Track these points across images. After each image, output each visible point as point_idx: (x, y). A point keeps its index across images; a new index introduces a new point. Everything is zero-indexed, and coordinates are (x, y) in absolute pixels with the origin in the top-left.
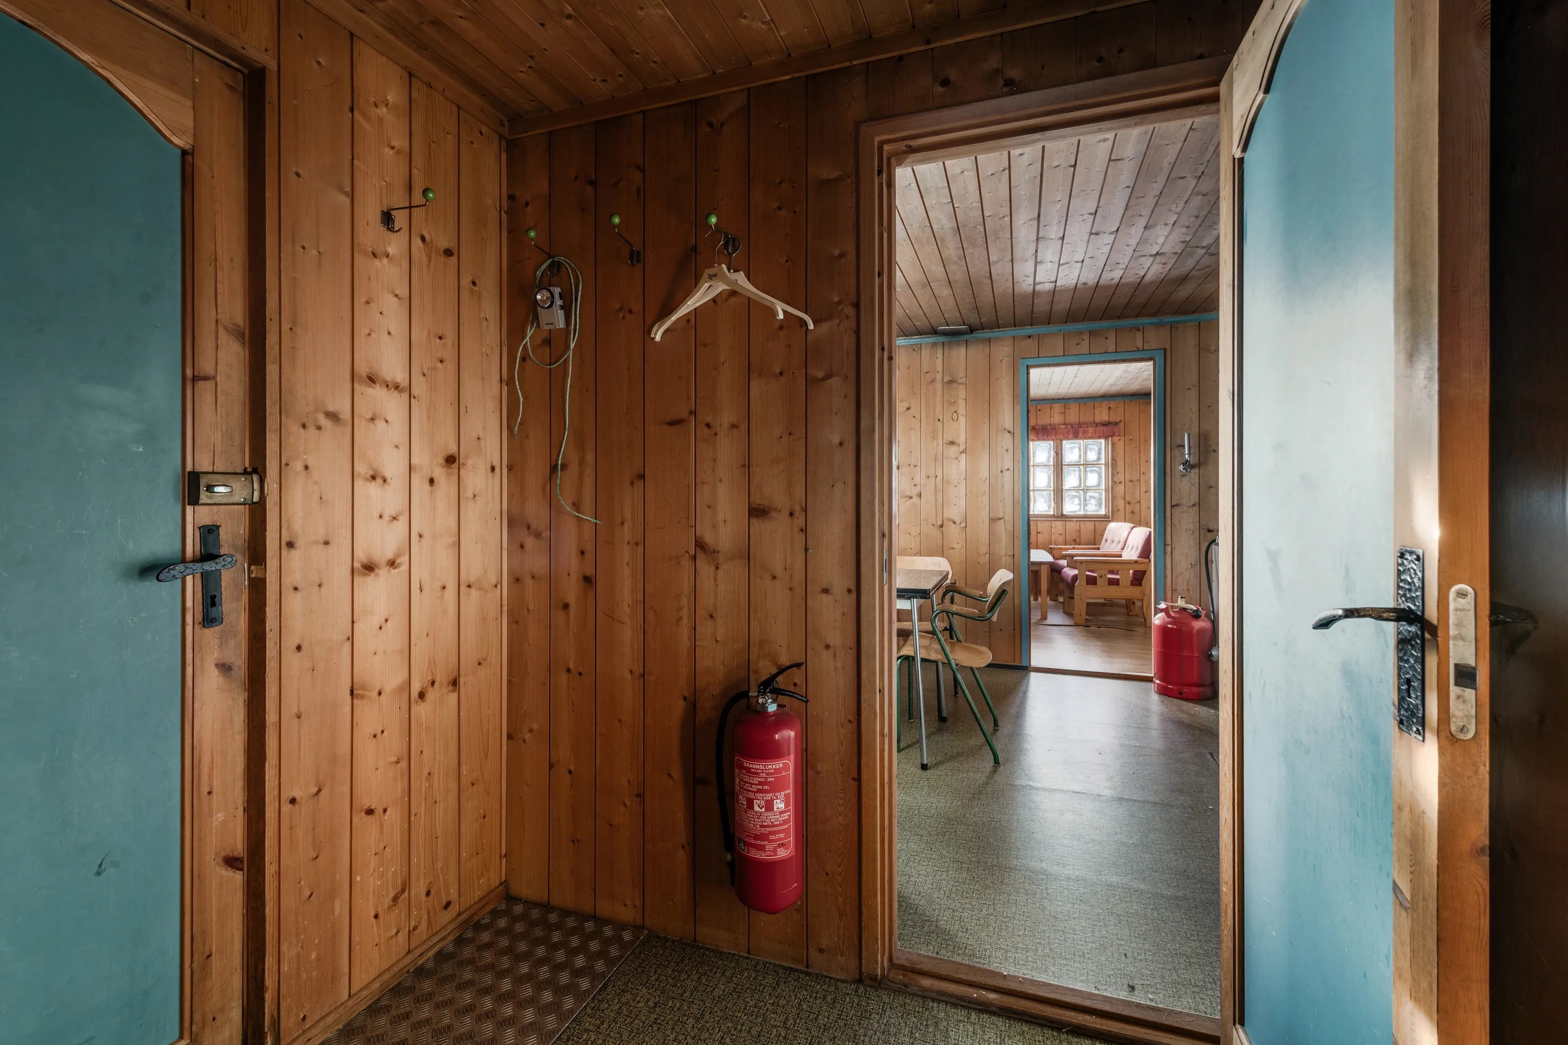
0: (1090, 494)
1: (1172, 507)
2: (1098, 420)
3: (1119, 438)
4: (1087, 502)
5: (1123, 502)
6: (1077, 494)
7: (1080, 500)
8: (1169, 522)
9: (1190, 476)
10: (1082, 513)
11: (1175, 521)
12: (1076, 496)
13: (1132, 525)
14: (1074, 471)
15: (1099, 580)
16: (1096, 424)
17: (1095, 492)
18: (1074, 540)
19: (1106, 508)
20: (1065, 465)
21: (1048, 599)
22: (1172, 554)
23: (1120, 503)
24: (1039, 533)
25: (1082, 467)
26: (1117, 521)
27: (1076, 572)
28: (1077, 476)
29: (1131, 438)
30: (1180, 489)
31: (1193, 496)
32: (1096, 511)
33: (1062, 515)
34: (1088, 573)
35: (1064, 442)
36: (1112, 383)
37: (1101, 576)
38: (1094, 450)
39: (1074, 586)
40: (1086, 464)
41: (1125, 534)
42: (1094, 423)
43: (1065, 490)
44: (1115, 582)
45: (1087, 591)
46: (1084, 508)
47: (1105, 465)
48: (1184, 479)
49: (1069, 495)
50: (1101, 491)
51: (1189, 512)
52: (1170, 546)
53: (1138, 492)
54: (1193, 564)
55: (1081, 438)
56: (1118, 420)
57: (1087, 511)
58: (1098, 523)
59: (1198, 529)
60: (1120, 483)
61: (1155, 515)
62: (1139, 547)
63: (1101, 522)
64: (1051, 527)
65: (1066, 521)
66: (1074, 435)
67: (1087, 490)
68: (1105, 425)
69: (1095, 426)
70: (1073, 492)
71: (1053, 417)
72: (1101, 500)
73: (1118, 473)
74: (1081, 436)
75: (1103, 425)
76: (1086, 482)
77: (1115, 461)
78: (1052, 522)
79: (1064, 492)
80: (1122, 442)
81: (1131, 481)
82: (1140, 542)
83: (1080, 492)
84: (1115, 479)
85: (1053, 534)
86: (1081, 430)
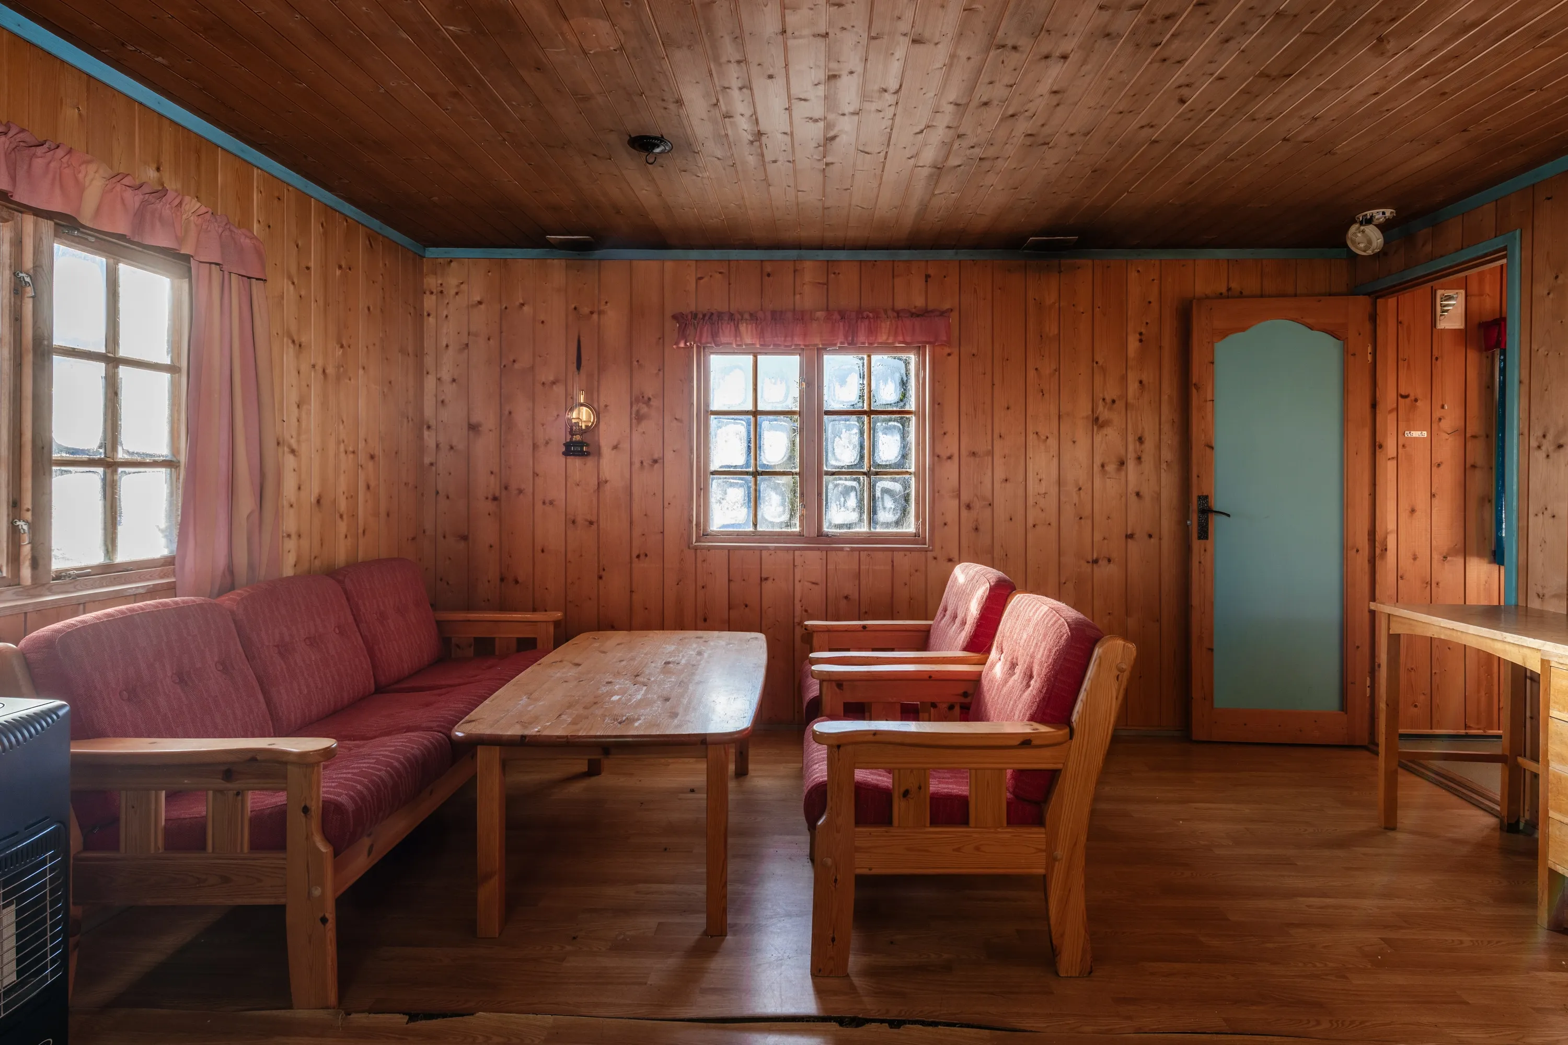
0: (880, 484)
2: (900, 304)
3: (947, 350)
4: (877, 503)
5: (955, 503)
6: (854, 484)
7: (861, 500)
10: (865, 530)
12: (853, 488)
14: (849, 428)
15: (898, 806)
16: (898, 313)
17: (894, 480)
18: (846, 598)
19: (917, 518)
20: (826, 413)
23: (951, 508)
24: (766, 579)
25: (865, 418)
28: (856, 439)
29: (974, 351)
32: (897, 525)
33: (820, 534)
34: (860, 775)
35: (825, 357)
37: (906, 794)
38: (893, 376)
40: (875, 413)
42: (893, 309)
43: (828, 473)
44: (955, 812)
45: (859, 848)
46: (869, 520)
47: (918, 414)
49: (836, 486)
50: (907, 476)
53: (987, 480)
55: (862, 349)
56: (946, 306)
57: (875, 526)
58: (902, 553)
60: (950, 458)
62: (1031, 677)
63: (908, 553)
64: (794, 566)
65: (827, 550)
66: (846, 337)
67: (877, 473)
68: (918, 316)
69: (894, 317)
70: (846, 480)
71: (800, 294)
72: (906, 498)
73: (945, 434)
74: (863, 341)
75: (912, 315)
76: (873, 455)
77: (939, 404)
78: (797, 553)
79: (824, 479)
80: (954, 360)
81: (974, 454)
82: (1032, 657)
83: (859, 479)
84: (938, 451)
85: (797, 582)
86: (863, 326)
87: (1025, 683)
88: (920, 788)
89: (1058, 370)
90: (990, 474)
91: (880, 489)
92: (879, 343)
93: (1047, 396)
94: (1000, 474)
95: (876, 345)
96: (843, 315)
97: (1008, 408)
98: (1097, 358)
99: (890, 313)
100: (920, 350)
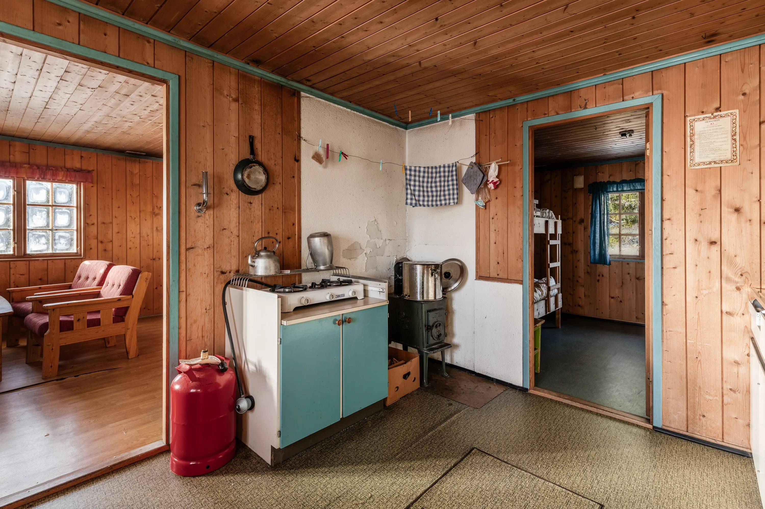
0: (58, 234)
1: (187, 249)
2: (69, 165)
3: (92, 185)
4: (56, 241)
5: (95, 241)
6: (44, 234)
7: (48, 240)
8: (183, 266)
9: (205, 217)
10: (50, 251)
11: (190, 265)
13: (108, 263)
14: (40, 211)
15: (76, 325)
16: (67, 169)
17: (66, 232)
18: (40, 279)
19: (77, 247)
20: (28, 205)
21: (4, 346)
22: (186, 300)
23: (94, 243)
25: (50, 208)
26: (90, 258)
27: (46, 319)
28: (44, 216)
29: (104, 186)
30: (195, 231)
31: (207, 238)
32: (67, 249)
33: (25, 255)
34: (62, 318)
35: (28, 182)
36: (89, 130)
37: (78, 321)
38: (64, 193)
39: (43, 336)
40: (55, 206)
41: (102, 271)
42: (65, 168)
43: (29, 230)
44: (95, 323)
45: (61, 339)
46: (53, 248)
47: (77, 207)
48: (200, 220)
49: (34, 235)
50: (72, 231)
51: (204, 255)
52: (184, 293)
53: (110, 232)
54: (208, 309)
55: (49, 181)
56: (91, 169)
57: (56, 249)
58: (70, 260)
59: (212, 273)
60: (93, 224)
61: (168, 260)
62: (120, 285)
63: (73, 260)
64: (10, 268)
65: (29, 261)
66: (40, 176)
67: (56, 230)
68: (77, 171)
69: (66, 171)
70: (39, 232)
71: (13, 155)
72: (72, 240)
73: (91, 215)
74: (49, 178)
75: (75, 171)
76: (54, 222)
77: (88, 204)
78: (11, 263)
79: (27, 232)
80: (95, 189)
81: (104, 223)
82: (120, 280)
83: (47, 232)
84: (87, 221)
85: (11, 275)
86: (49, 172)
87: (118, 288)
88: (84, 318)
89: (139, 195)
90: (111, 230)
91: (58, 236)
92: (58, 180)
93: (135, 204)
94: (115, 230)
95: (56, 180)
96: (38, 167)
97: (119, 207)
98: (154, 193)
99: (63, 169)
100: (78, 183)
